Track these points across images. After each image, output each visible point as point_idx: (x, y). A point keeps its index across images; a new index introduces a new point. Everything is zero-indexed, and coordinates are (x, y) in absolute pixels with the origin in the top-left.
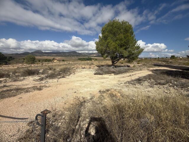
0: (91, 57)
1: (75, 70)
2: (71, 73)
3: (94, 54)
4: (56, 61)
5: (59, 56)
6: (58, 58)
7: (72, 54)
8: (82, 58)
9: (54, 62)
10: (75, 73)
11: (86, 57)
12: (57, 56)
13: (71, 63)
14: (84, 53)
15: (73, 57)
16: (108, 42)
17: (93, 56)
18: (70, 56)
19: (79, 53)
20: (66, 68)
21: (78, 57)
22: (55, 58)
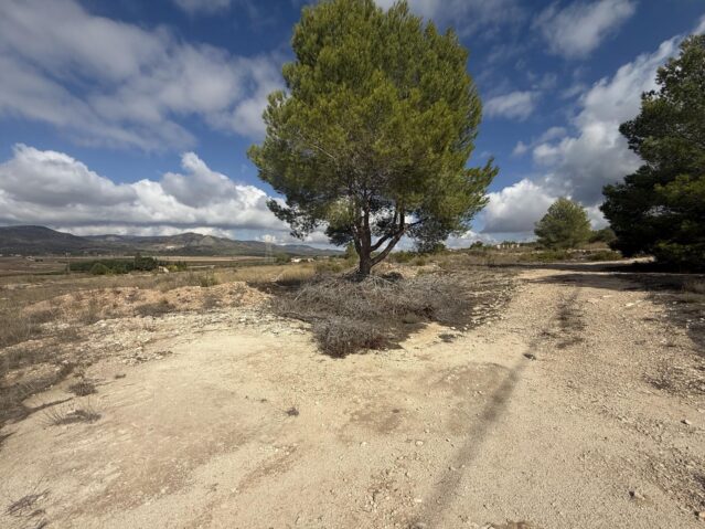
0: (152, 253)
3: (166, 240)
8: (95, 262)
11: (120, 257)
14: (105, 237)
15: (31, 258)
18: (6, 254)
21: (68, 257)
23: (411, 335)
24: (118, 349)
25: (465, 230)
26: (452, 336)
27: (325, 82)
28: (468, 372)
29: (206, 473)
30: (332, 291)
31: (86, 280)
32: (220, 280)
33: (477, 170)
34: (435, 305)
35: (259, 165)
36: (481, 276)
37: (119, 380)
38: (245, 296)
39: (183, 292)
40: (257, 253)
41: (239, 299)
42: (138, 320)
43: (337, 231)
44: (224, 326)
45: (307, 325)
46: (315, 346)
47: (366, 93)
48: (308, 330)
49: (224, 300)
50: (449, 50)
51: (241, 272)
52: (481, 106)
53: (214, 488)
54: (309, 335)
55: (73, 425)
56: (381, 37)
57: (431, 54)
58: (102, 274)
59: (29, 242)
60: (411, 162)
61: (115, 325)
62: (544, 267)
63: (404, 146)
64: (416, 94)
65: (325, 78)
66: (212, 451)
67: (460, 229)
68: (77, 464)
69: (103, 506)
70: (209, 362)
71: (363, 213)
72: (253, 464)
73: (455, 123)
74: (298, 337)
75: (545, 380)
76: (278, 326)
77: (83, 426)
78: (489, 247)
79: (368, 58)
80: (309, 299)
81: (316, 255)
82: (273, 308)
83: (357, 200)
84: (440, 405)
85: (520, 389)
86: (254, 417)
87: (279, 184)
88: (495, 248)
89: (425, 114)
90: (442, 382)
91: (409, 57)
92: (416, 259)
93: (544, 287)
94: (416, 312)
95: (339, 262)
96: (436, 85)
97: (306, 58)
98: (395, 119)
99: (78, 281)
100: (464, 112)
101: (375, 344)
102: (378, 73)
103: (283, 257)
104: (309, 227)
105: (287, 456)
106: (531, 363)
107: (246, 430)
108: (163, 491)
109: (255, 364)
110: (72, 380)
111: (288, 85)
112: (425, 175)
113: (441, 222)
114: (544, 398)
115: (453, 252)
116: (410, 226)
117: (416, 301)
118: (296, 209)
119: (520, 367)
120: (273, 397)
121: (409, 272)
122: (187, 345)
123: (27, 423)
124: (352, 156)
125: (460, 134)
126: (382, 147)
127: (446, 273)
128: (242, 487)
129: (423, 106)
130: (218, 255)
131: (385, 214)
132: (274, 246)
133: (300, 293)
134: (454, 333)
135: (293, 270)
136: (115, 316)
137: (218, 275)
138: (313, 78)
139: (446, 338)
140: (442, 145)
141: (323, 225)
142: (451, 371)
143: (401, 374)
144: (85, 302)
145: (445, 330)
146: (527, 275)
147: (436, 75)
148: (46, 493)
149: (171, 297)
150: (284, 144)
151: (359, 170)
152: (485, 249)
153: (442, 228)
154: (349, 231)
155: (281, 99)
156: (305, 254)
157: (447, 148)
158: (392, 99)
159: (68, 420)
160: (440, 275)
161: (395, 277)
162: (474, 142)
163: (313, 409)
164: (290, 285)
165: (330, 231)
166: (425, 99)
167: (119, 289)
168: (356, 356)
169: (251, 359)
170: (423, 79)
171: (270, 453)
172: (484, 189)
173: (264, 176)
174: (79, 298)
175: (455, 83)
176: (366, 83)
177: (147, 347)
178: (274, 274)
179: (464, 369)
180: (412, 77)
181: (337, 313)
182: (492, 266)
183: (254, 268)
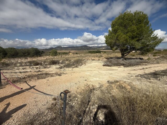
1: (86, 61)
2: (82, 64)
3: (103, 47)
4: (71, 54)
5: (73, 50)
7: (83, 48)
8: (92, 51)
9: (69, 54)
10: (85, 64)
11: (95, 50)
13: (82, 55)
14: (94, 47)
16: (118, 35)
17: (102, 49)
18: (82, 50)
19: (89, 47)
20: (79, 60)
21: (89, 50)
22: (71, 51)
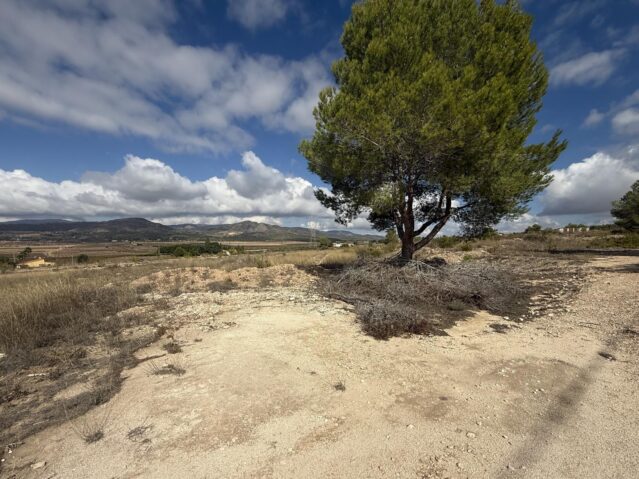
0: (218, 238)
4: (42, 262)
5: (59, 241)
6: (51, 250)
7: (128, 229)
8: (177, 246)
9: (25, 267)
11: (195, 242)
12: (46, 239)
13: (122, 265)
14: (184, 225)
15: (135, 243)
17: (225, 238)
18: (119, 240)
19: (160, 226)
21: (159, 243)
22: (35, 249)
23: (458, 323)
24: (196, 317)
25: (522, 212)
26: (506, 327)
27: (372, 72)
28: (526, 366)
29: (267, 430)
30: (374, 275)
31: (171, 261)
32: (272, 262)
33: (539, 147)
34: (485, 292)
35: (309, 158)
36: (539, 263)
37: (198, 344)
38: (294, 278)
39: (243, 272)
40: (303, 239)
41: (288, 280)
42: (209, 295)
43: (380, 217)
44: (277, 303)
45: (350, 307)
46: (358, 326)
47: (415, 77)
48: (351, 311)
49: (276, 280)
50: (509, 19)
51: (290, 256)
52: (547, 75)
53: (274, 444)
54: (353, 316)
55: (167, 376)
56: (432, 19)
57: (488, 28)
58: (182, 256)
59: (133, 231)
60: (462, 144)
61: (193, 297)
62: (624, 253)
63: (454, 128)
64: (470, 72)
65: (372, 69)
66: (271, 413)
67: (515, 211)
68: (171, 408)
69: (190, 444)
70: (265, 334)
71: (407, 198)
72: (306, 430)
73: (515, 97)
74: (342, 318)
75: (629, 386)
76: (323, 306)
77: (174, 378)
78: (549, 231)
79: (417, 43)
80: (352, 282)
81: (356, 240)
82: (319, 288)
83: (401, 185)
84: (493, 398)
85: (595, 392)
86: (305, 388)
87: (326, 174)
88: (556, 232)
89: (479, 92)
90: (494, 375)
91: (461, 35)
92: (462, 244)
93: (623, 277)
94: (463, 299)
95: (379, 247)
96: (492, 59)
97: (355, 53)
98: (446, 100)
99: (165, 261)
100: (525, 83)
101: (418, 329)
102: (428, 56)
103: (326, 242)
104: (352, 214)
105: (336, 428)
106: (608, 363)
107: (299, 397)
108: (234, 440)
109: (305, 339)
110: (165, 340)
111: (337, 81)
112: (476, 156)
113: (492, 204)
114: (628, 406)
115: (503, 237)
116: (456, 210)
117: (464, 288)
118: (341, 197)
119: (593, 368)
120: (321, 372)
121: (454, 258)
122: (247, 319)
123: (137, 371)
124: (398, 142)
125: (519, 107)
126: (429, 130)
127: (496, 259)
128: (297, 449)
129: (477, 84)
130: (270, 240)
131: (429, 198)
132: (317, 232)
133: (343, 276)
134: (508, 323)
135: (335, 254)
136: (192, 291)
137: (271, 258)
138: (361, 71)
139: (498, 328)
140: (498, 123)
141: (366, 211)
142: (506, 364)
143: (448, 362)
144: (172, 279)
145: (496, 319)
146: (601, 262)
147: (494, 49)
148: (152, 427)
149: (234, 276)
150: (332, 137)
151: (405, 156)
152: (544, 232)
153: (494, 211)
154: (392, 216)
155: (330, 96)
156: (346, 239)
157: (505, 125)
158: (442, 81)
159: (163, 372)
160: (490, 261)
161: (439, 262)
162: (536, 116)
163: (358, 387)
164: (333, 268)
165: (373, 217)
166: (479, 75)
167: (197, 268)
168: (399, 339)
169: (301, 334)
170: (477, 55)
171: (320, 422)
172: (548, 167)
173: (312, 168)
174: (168, 275)
175: (516, 54)
176: (415, 68)
177: (217, 317)
178: (318, 257)
179: (521, 363)
180: (465, 55)
181: (380, 296)
182: (554, 252)
183: (300, 252)
